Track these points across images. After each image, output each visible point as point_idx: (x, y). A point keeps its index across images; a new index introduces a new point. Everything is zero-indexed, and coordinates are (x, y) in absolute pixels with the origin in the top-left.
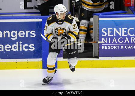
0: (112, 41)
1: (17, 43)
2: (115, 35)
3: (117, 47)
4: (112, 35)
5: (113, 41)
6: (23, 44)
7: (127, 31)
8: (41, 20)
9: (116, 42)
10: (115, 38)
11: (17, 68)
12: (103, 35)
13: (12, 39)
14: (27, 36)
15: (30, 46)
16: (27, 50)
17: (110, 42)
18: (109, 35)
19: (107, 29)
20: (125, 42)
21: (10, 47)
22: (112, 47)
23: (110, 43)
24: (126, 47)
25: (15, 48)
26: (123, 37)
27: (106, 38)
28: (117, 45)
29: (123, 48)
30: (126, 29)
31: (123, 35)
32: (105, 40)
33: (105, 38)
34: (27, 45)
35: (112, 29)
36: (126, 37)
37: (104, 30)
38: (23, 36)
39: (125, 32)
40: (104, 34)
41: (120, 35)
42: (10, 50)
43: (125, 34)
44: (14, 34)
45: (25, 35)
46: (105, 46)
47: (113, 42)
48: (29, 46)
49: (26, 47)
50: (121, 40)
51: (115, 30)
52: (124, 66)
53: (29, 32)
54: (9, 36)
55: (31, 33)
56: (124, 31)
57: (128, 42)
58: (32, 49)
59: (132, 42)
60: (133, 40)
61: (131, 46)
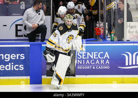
0: (85, 62)
1: (10, 64)
2: (88, 58)
3: (90, 67)
4: (86, 58)
5: (87, 62)
6: (14, 65)
8: (29, 46)
9: (89, 63)
10: (88, 60)
11: (9, 84)
12: (78, 58)
13: (6, 60)
14: (17, 58)
16: (18, 69)
17: (84, 63)
18: (83, 58)
20: (96, 63)
21: (4, 67)
22: (86, 68)
23: (84, 65)
24: (97, 68)
25: (8, 68)
26: (94, 59)
27: (81, 60)
28: (89, 66)
29: (94, 68)
30: (97, 53)
31: (95, 58)
34: (18, 66)
35: (86, 53)
36: (97, 59)
37: (80, 54)
38: (15, 58)
39: (96, 55)
40: (80, 57)
41: (92, 58)
42: (4, 69)
43: (96, 57)
44: (7, 57)
46: (80, 66)
47: (86, 64)
48: (19, 66)
49: (17, 67)
50: (93, 62)
51: (88, 53)
52: (96, 83)
53: (19, 55)
54: (3, 58)
55: (21, 56)
57: (99, 63)
58: (22, 68)
59: (101, 63)
60: (102, 62)
61: (101, 66)
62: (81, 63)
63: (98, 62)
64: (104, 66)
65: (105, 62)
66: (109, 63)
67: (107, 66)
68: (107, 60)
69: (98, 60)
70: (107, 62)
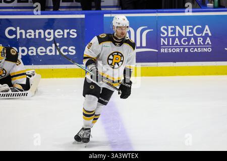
0: (173, 42)
1: (54, 45)
2: (177, 35)
3: (180, 50)
4: (174, 35)
5: (176, 42)
6: (61, 46)
7: (192, 29)
8: (83, 16)
9: (179, 44)
10: (177, 39)
11: (53, 77)
12: (162, 35)
13: (47, 40)
14: (66, 36)
15: (70, 49)
16: (66, 53)
17: (171, 44)
18: (170, 35)
19: (168, 28)
20: (190, 44)
21: (44, 50)
22: (174, 50)
23: (171, 46)
24: (192, 50)
25: (51, 51)
26: (187, 37)
27: (166, 39)
28: (179, 48)
29: (187, 51)
30: (192, 27)
31: (188, 35)
32: (165, 41)
33: (164, 38)
34: (66, 48)
35: (173, 27)
36: (192, 37)
37: (164, 29)
38: (61, 36)
39: (190, 31)
40: (164, 34)
41: (184, 35)
42: (44, 54)
43: (190, 33)
44: (49, 34)
45: (63, 35)
46: (164, 48)
47: (175, 44)
48: (68, 49)
49: (65, 51)
50: (184, 41)
51: (178, 28)
52: (190, 74)
53: (68, 30)
54: (42, 37)
55: (71, 32)
56: (189, 29)
57: (194, 44)
58: (72, 52)
59: (199, 44)
60: (200, 41)
61: (197, 48)
62: (166, 43)
63: (194, 42)
64: (203, 48)
65: (204, 41)
66: (210, 43)
67: (208, 48)
68: (208, 39)
69: (192, 39)
70: (207, 42)
